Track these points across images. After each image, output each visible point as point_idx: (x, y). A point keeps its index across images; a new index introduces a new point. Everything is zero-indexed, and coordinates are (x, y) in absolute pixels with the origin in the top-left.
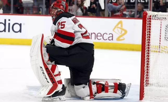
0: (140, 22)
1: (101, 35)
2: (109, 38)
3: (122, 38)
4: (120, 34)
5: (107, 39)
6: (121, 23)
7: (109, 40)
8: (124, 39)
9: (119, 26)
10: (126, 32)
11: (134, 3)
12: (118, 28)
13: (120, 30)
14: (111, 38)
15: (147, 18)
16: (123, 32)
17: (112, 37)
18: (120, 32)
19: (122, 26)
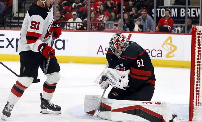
0: (189, 37)
1: (149, 51)
2: (157, 54)
3: (171, 55)
4: (170, 51)
5: (155, 56)
6: (170, 38)
7: (158, 56)
8: (174, 56)
9: (169, 42)
10: (176, 48)
11: (184, 18)
12: (167, 44)
13: (169, 46)
14: (159, 55)
15: (196, 34)
16: (173, 48)
17: (161, 53)
18: (170, 48)
19: (171, 42)
